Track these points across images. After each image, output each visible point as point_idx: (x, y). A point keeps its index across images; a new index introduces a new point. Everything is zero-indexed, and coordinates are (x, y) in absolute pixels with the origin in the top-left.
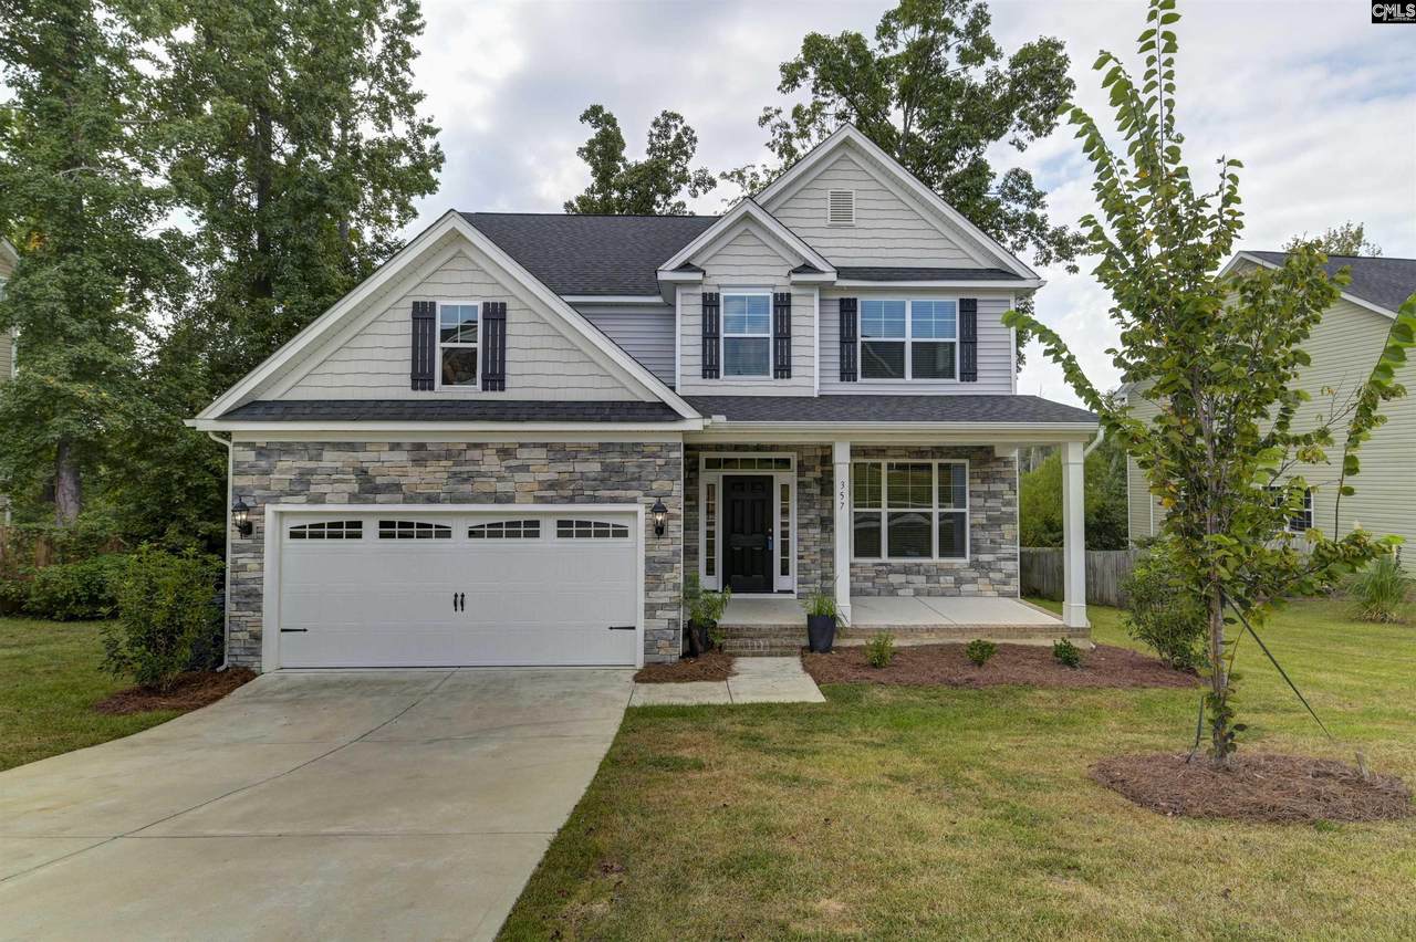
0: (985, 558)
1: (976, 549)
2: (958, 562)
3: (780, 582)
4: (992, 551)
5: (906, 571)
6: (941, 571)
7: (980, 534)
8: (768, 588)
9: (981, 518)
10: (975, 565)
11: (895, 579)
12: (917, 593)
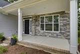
0: (62, 31)
1: (61, 30)
2: (57, 32)
3: (30, 33)
4: (64, 30)
5: (48, 33)
6: (54, 33)
7: (62, 27)
8: (28, 34)
9: (62, 24)
10: (60, 33)
11: (46, 34)
12: (50, 36)
